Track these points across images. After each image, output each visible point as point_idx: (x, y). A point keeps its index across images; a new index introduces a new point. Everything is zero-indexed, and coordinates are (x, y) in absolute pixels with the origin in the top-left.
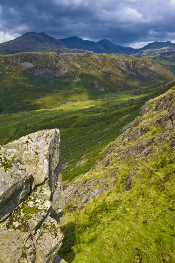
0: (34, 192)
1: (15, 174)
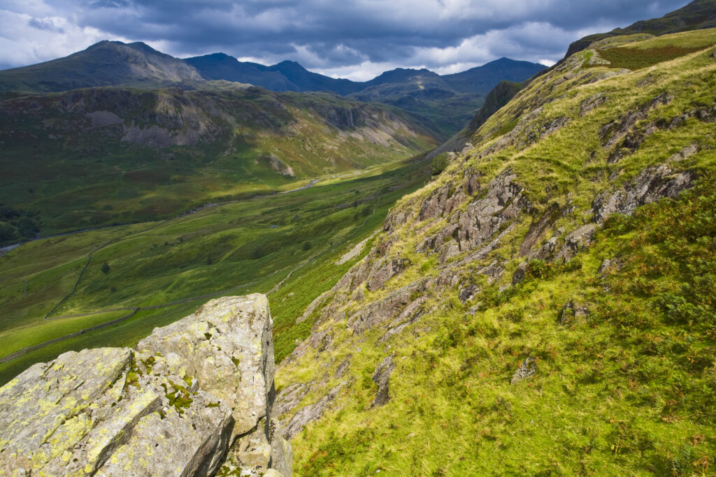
0: (233, 451)
1: (199, 419)
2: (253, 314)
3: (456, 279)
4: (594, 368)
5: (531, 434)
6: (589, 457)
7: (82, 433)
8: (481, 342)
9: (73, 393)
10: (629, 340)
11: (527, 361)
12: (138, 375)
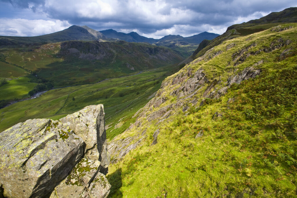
0: (86, 154)
1: (71, 143)
2: (95, 110)
3: (182, 104)
4: (222, 134)
5: (199, 155)
6: (215, 162)
7: (28, 145)
8: (187, 125)
9: (27, 132)
10: (234, 125)
11: (201, 131)
12: (51, 128)
